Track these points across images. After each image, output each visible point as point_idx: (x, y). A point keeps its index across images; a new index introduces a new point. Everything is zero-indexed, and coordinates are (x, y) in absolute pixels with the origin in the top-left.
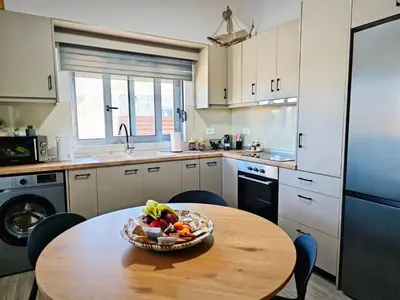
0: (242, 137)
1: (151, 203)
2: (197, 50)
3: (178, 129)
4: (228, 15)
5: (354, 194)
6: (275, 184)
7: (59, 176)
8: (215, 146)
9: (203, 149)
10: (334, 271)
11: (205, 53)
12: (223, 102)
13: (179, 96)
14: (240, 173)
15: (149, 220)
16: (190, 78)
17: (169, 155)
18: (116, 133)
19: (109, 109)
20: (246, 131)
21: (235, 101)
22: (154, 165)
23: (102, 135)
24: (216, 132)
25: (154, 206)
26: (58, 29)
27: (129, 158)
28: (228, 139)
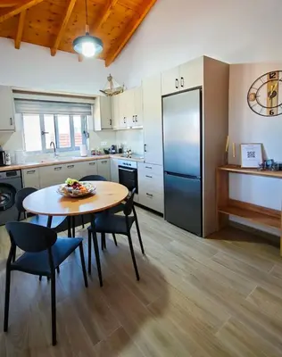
0: (122, 146)
1: (69, 179)
2: (94, 98)
3: (84, 143)
4: (110, 79)
5: (168, 173)
6: (136, 171)
7: (18, 172)
8: (107, 152)
9: (100, 154)
10: (162, 211)
11: (98, 99)
12: (110, 127)
13: (84, 124)
14: (120, 166)
15: (69, 186)
16: (90, 114)
17: (80, 158)
18: (48, 147)
19: (43, 133)
20: (125, 143)
21: (117, 126)
22: (71, 165)
23: (40, 148)
24: (107, 144)
25: (70, 180)
26: (14, 91)
27: (56, 161)
28: (114, 147)
